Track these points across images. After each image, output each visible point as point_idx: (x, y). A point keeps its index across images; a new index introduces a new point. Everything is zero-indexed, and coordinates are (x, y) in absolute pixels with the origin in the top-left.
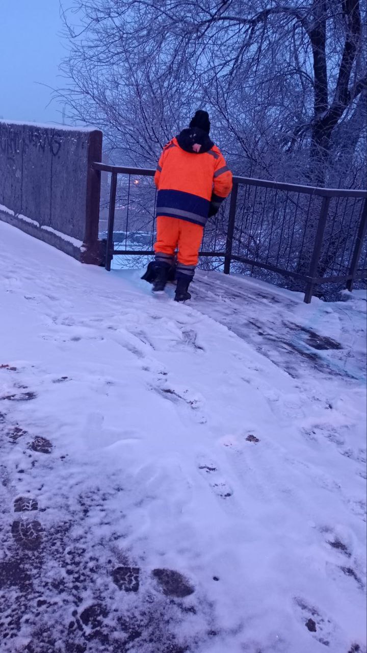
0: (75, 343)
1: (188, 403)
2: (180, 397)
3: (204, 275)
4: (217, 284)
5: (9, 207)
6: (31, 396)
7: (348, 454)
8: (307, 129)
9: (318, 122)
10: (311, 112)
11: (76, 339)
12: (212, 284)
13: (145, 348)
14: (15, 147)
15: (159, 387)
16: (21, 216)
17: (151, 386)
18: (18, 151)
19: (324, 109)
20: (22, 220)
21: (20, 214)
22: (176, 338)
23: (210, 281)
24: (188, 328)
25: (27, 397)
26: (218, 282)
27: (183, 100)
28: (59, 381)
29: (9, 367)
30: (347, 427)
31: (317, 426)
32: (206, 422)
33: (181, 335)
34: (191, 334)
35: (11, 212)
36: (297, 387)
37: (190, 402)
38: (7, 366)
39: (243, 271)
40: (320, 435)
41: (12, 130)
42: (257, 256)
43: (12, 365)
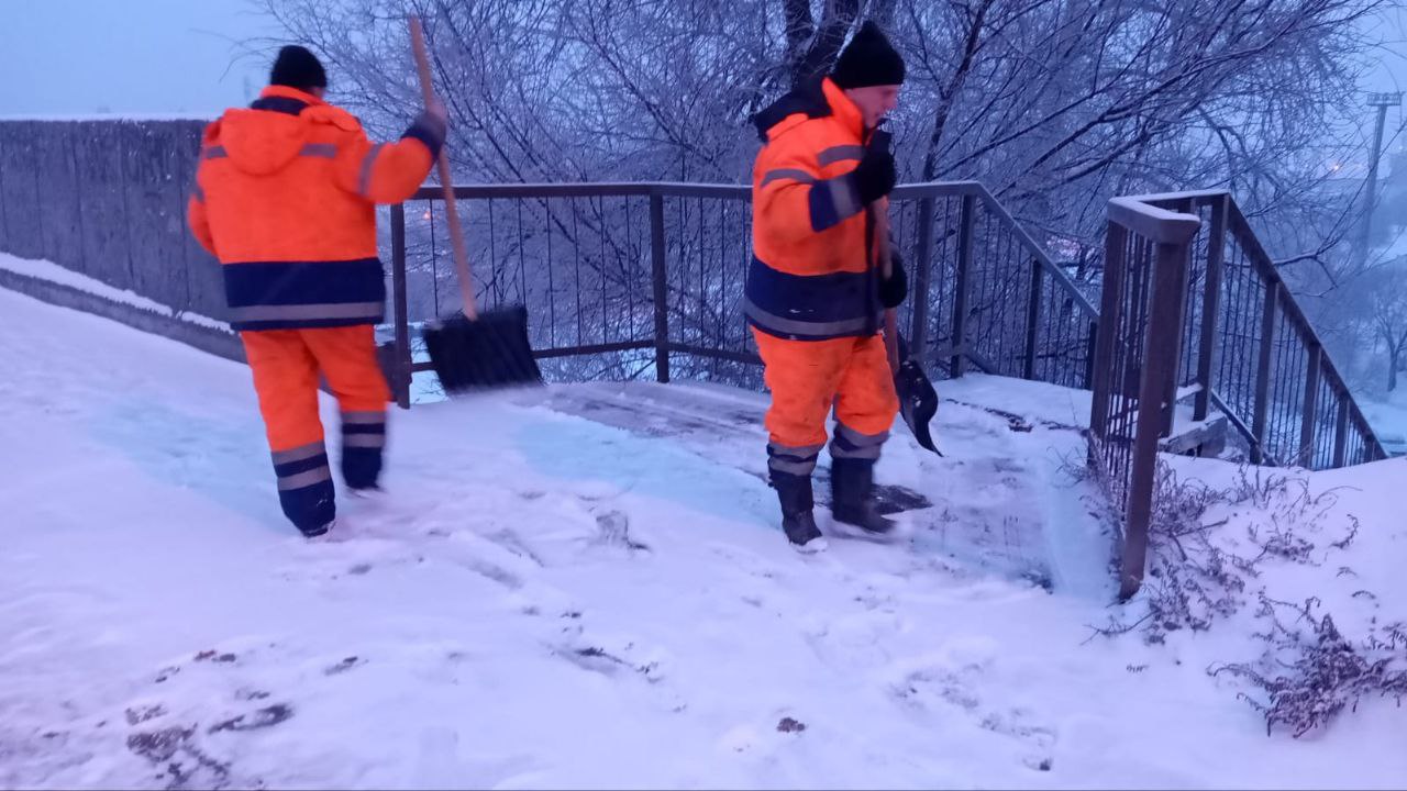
0: (362, 577)
1: (638, 671)
2: (620, 661)
3: (619, 392)
4: (648, 407)
5: (158, 299)
6: (279, 713)
7: (990, 724)
8: (780, 75)
9: (800, 59)
10: (782, 42)
11: (362, 569)
12: (638, 408)
13: (521, 565)
14: (162, 166)
15: (567, 645)
16: (188, 316)
17: (550, 646)
18: (169, 177)
19: (808, 33)
20: (191, 324)
21: (185, 310)
22: (585, 533)
23: (634, 401)
24: (606, 508)
25: (271, 716)
26: (650, 402)
27: (515, 38)
28: (339, 669)
29: (218, 655)
30: (976, 667)
31: (916, 676)
32: (685, 707)
33: (595, 526)
34: (616, 519)
35: (165, 310)
36: (859, 599)
37: (643, 668)
38: (212, 653)
39: (693, 372)
40: (928, 695)
41: (149, 133)
42: (723, 339)
43: (222, 650)
